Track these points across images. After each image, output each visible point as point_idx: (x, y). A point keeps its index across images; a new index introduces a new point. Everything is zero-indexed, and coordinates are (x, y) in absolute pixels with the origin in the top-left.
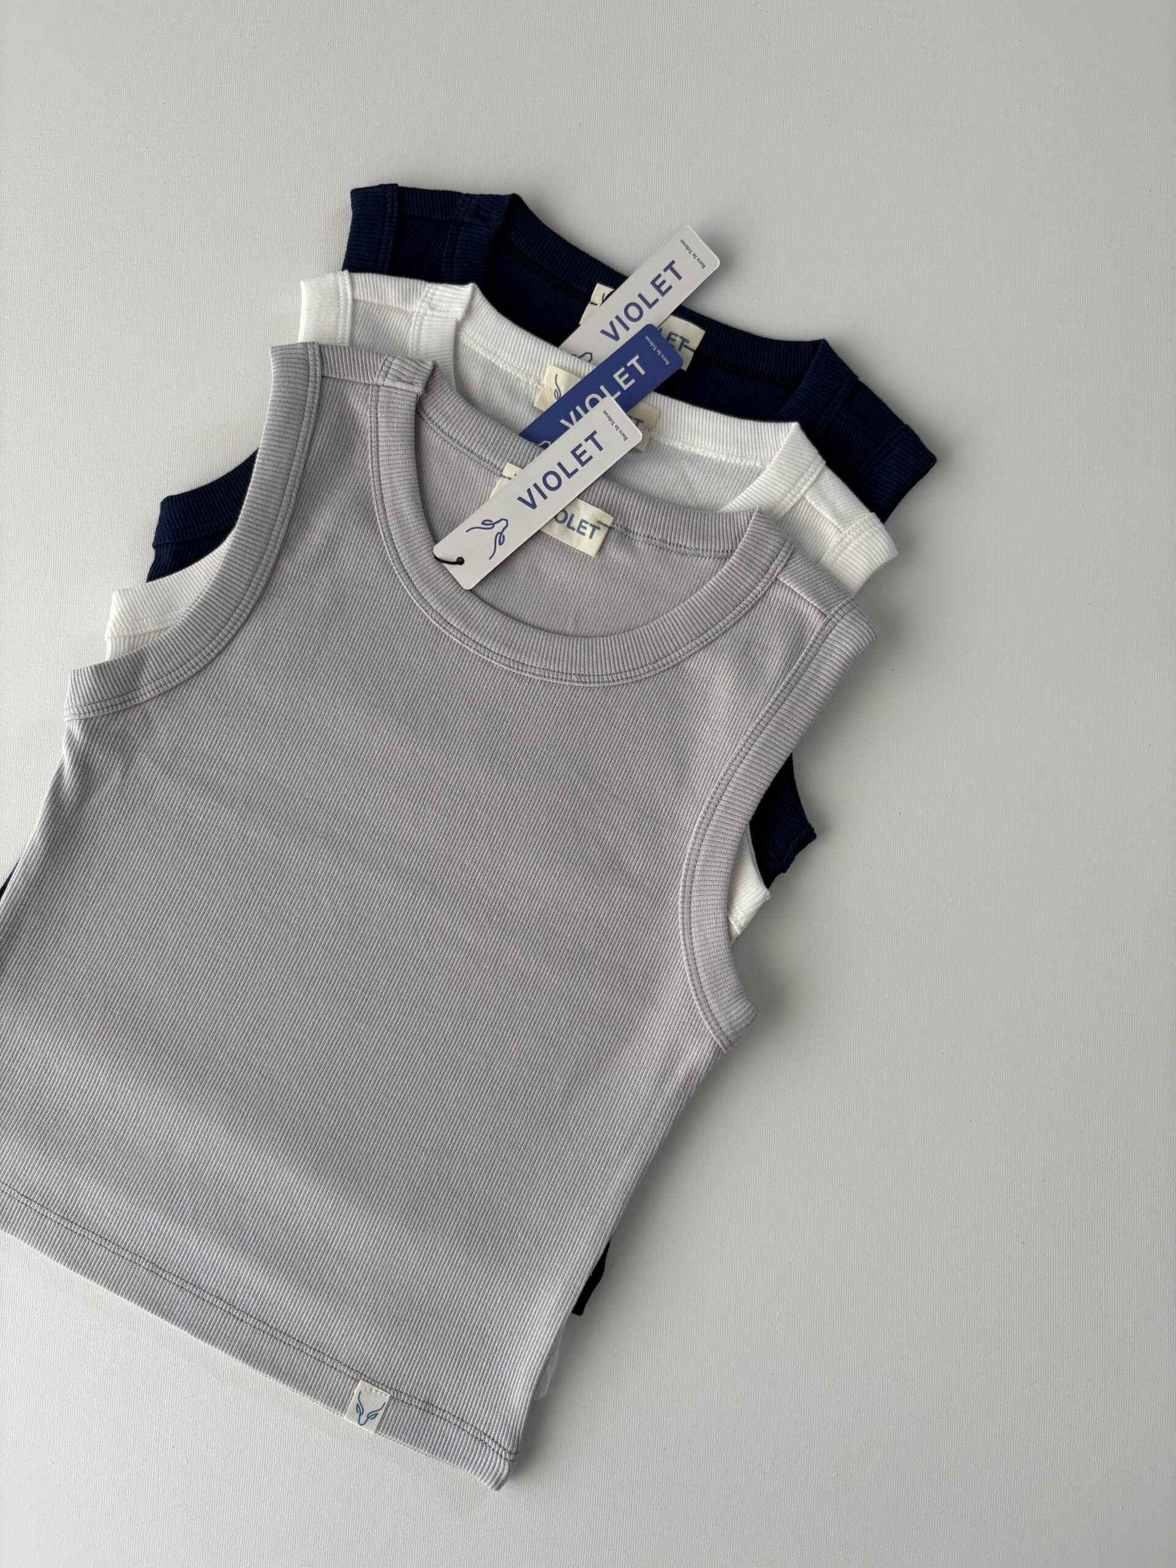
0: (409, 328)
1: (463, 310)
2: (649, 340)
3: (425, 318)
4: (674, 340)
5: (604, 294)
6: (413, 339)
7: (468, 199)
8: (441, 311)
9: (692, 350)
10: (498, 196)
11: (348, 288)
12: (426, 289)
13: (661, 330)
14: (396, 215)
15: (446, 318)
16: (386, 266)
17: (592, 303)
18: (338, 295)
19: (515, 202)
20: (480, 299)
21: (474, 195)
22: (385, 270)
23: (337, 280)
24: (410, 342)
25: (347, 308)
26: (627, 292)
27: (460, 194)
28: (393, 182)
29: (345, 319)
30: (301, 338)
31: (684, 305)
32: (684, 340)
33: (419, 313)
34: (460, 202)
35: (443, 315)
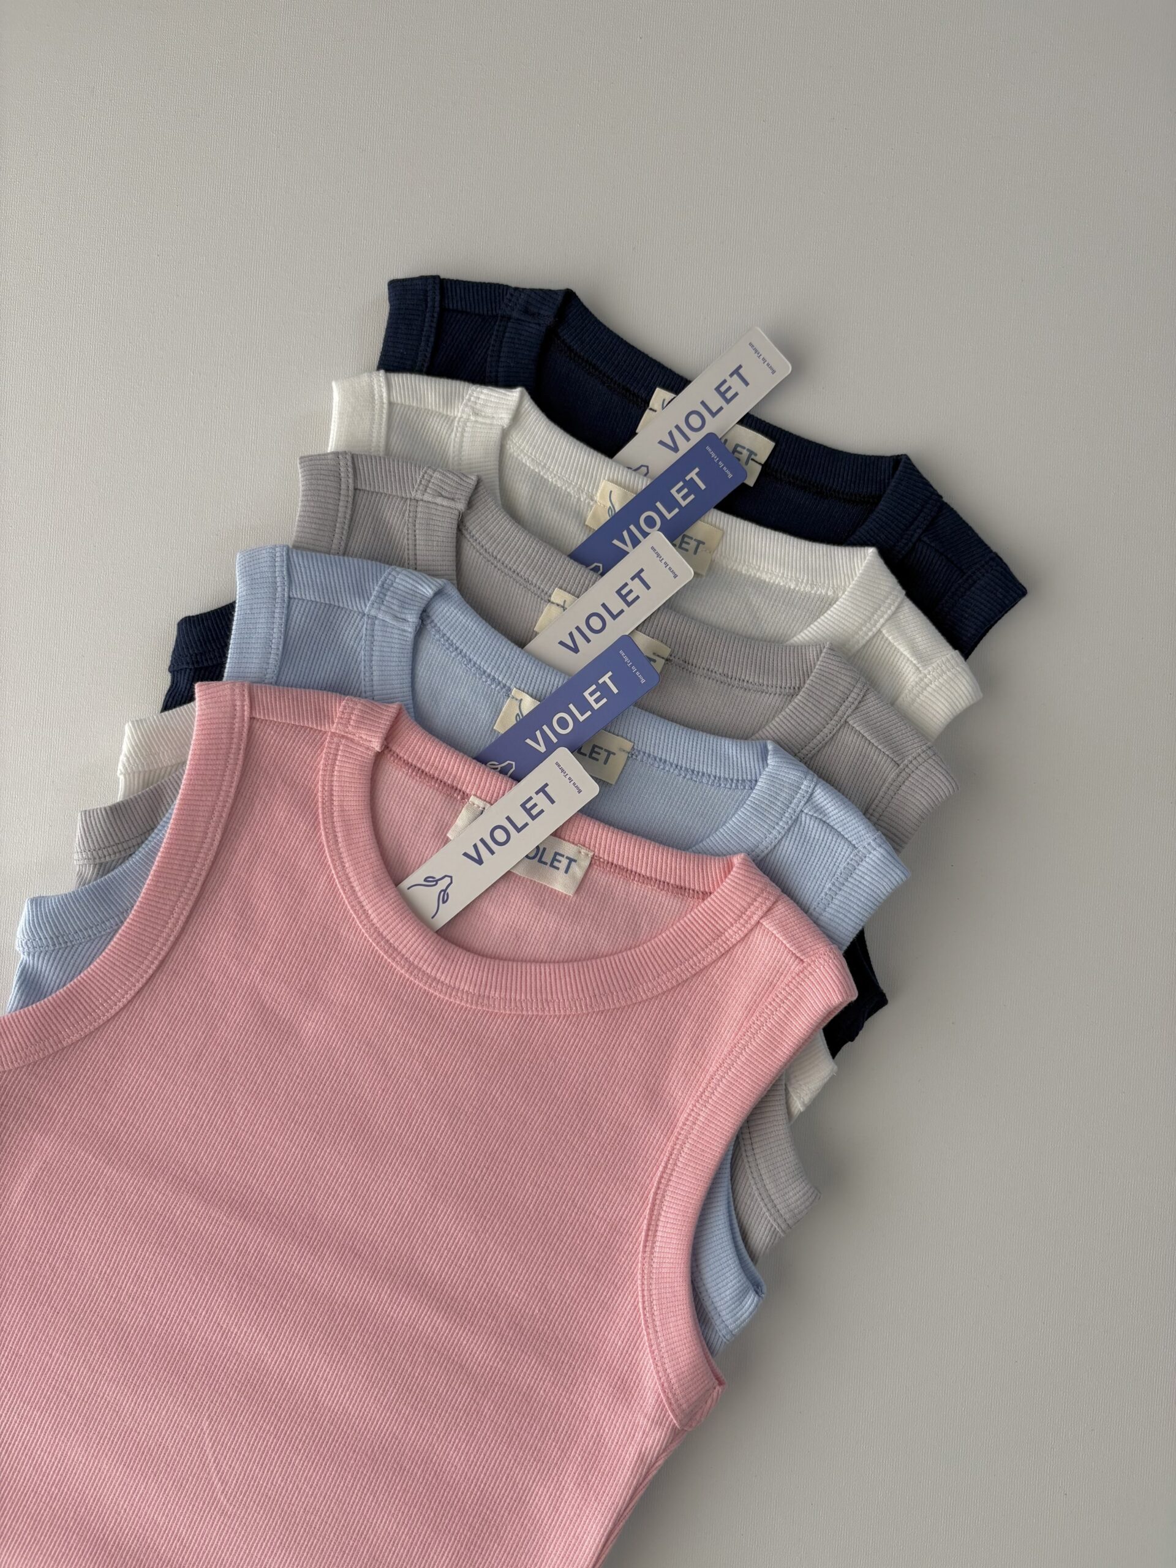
0: (450, 435)
1: (510, 417)
2: (710, 450)
3: (468, 424)
4: (741, 453)
5: (664, 400)
6: (454, 447)
7: (516, 294)
8: (485, 417)
9: (760, 464)
10: (550, 291)
11: (384, 390)
12: (470, 392)
13: (726, 441)
14: (437, 309)
15: (491, 424)
16: (426, 365)
17: (651, 409)
18: (373, 398)
19: (569, 297)
20: (529, 405)
21: (524, 289)
22: (425, 369)
23: (372, 381)
24: (452, 450)
25: (382, 412)
26: (689, 397)
27: (508, 287)
28: (434, 273)
29: (381, 424)
30: (331, 447)
31: (751, 413)
32: (751, 453)
33: (461, 417)
34: (508, 296)
35: (488, 421)
